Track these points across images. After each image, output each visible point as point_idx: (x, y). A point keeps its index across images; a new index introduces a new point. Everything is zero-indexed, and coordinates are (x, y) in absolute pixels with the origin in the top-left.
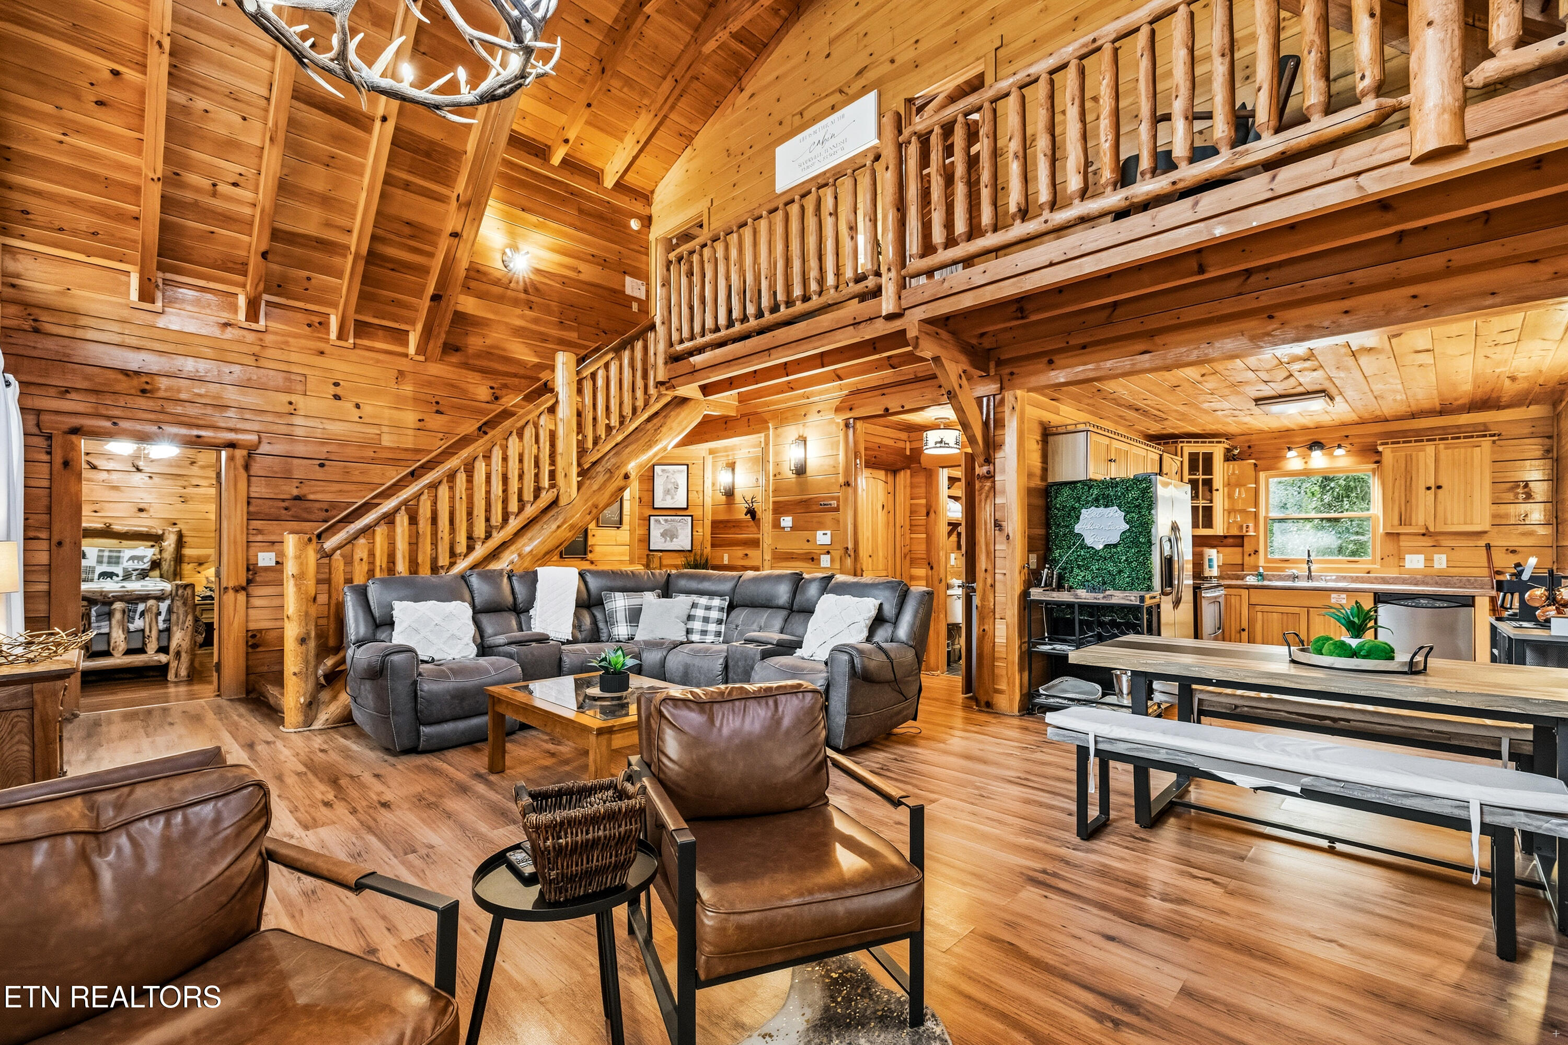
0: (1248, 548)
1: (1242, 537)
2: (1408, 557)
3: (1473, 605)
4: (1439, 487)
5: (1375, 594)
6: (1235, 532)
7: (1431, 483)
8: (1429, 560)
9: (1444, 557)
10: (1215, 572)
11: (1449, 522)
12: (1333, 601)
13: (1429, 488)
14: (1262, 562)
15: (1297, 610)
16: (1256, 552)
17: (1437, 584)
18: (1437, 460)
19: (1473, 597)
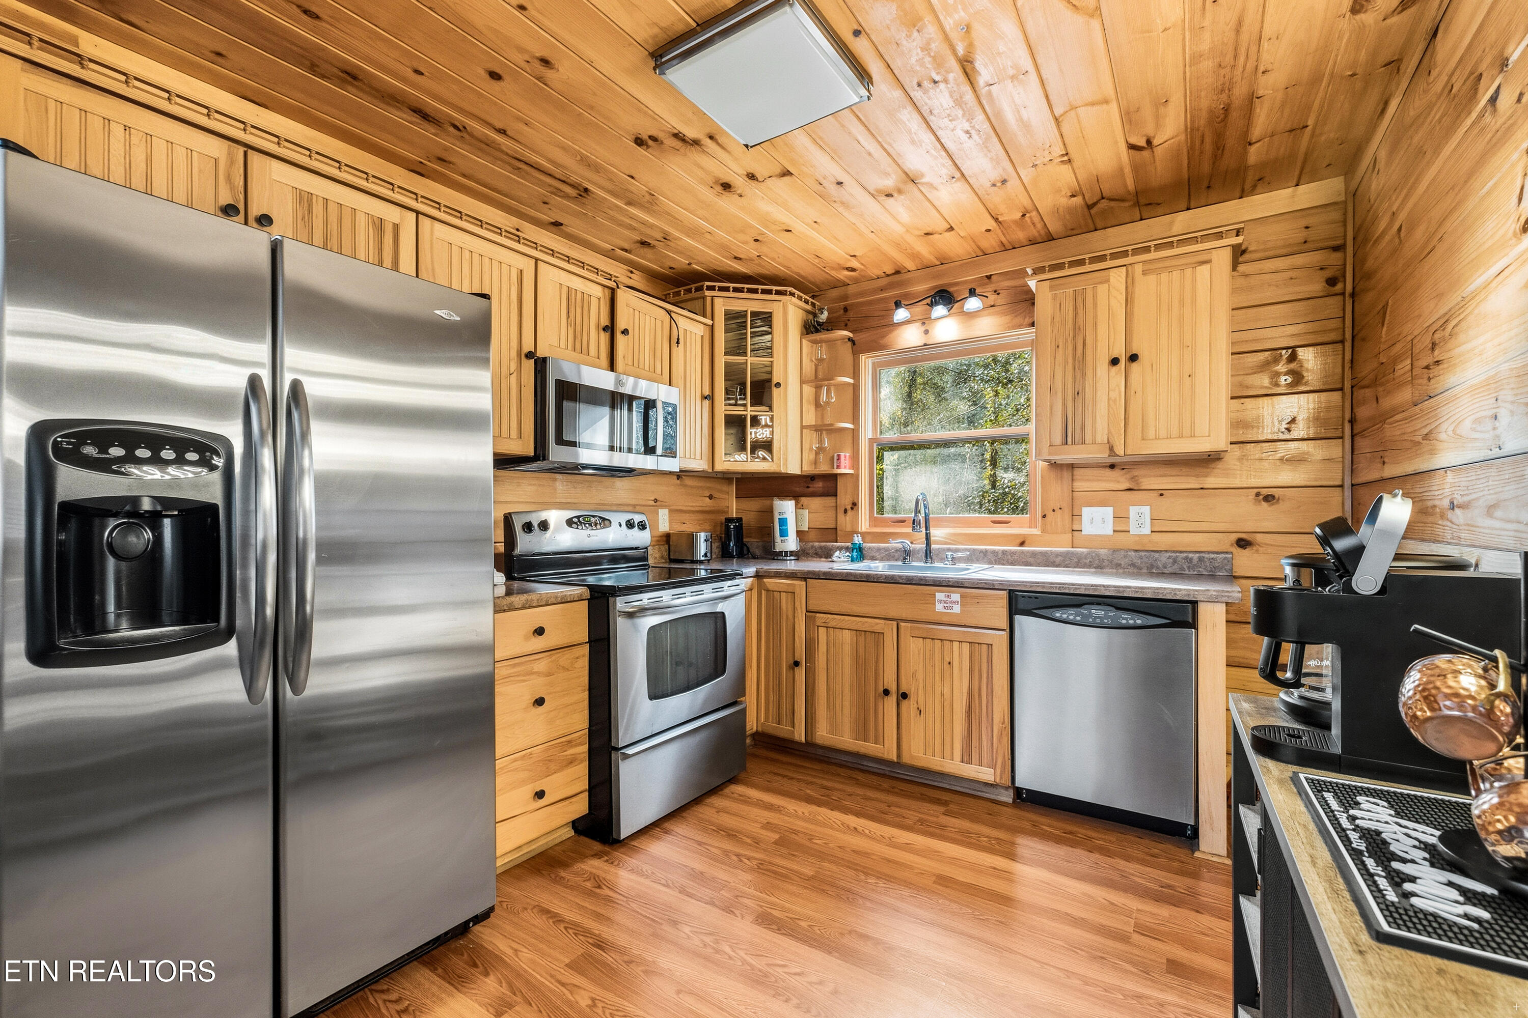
0: (844, 499)
1: (834, 477)
2: (1087, 512)
3: (1194, 625)
4: (1133, 358)
5: (1011, 592)
6: (824, 468)
7: (1120, 351)
8: (1121, 517)
9: (1146, 510)
10: (791, 543)
11: (1151, 433)
12: (939, 607)
13: (1115, 362)
14: (864, 525)
15: (879, 625)
16: (854, 505)
17: (1135, 570)
18: (1129, 301)
19: (1195, 603)
